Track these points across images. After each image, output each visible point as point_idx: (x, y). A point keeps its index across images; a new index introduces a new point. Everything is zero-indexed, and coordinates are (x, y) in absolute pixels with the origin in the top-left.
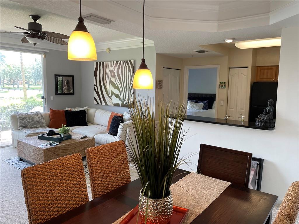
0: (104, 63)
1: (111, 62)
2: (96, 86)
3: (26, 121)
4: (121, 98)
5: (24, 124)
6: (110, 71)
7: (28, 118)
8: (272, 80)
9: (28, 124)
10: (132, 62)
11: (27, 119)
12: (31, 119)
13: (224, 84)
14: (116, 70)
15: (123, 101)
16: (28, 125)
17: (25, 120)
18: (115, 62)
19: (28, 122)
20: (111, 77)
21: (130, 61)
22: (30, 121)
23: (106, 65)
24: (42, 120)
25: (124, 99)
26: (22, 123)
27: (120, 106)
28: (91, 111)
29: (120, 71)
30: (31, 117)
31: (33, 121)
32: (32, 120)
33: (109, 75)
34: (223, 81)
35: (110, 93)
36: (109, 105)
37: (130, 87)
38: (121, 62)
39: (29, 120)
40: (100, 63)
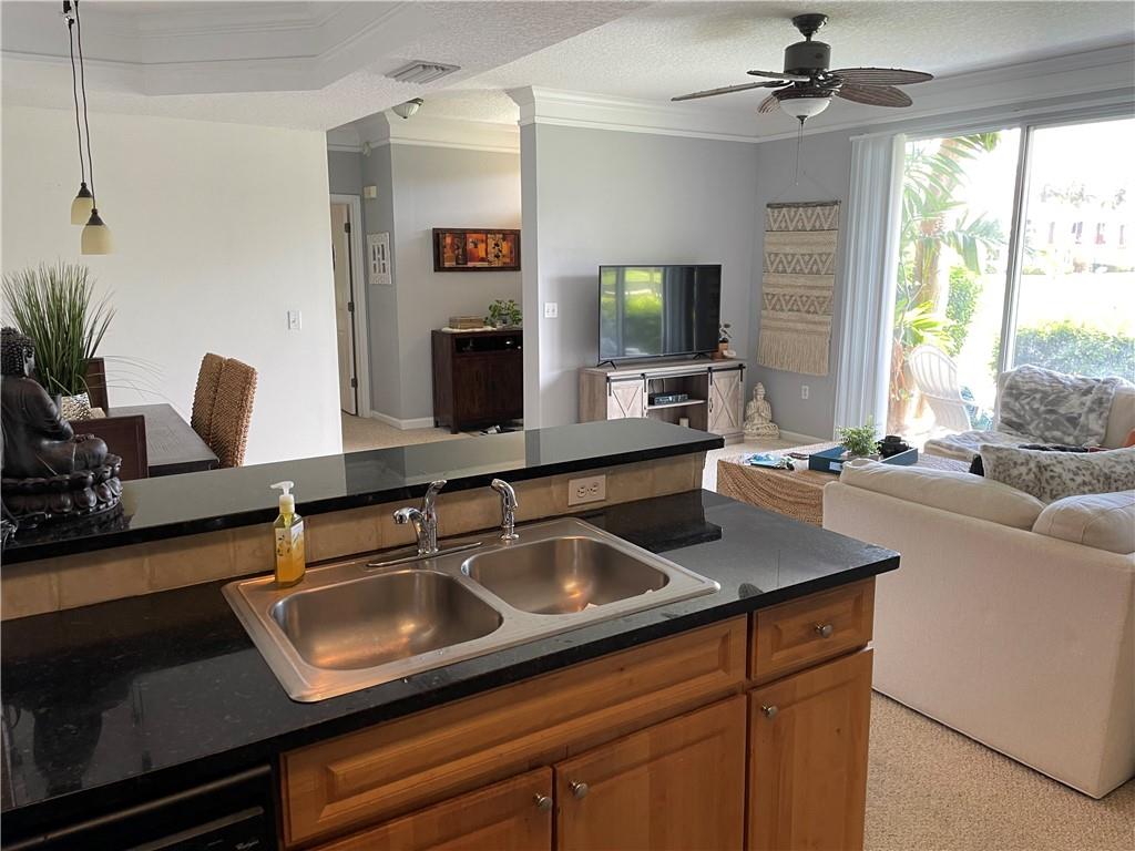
3: (1027, 407)
5: (1018, 416)
7: (1038, 396)
9: (1032, 420)
11: (1034, 398)
12: (1050, 403)
16: (1029, 424)
17: (1024, 402)
19: (1032, 409)
22: (1043, 408)
24: (1092, 416)
26: (1013, 411)
30: (1053, 396)
31: (1051, 412)
32: (1049, 408)
39: (1041, 404)
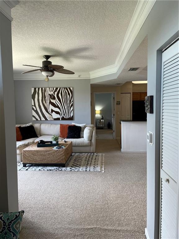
0: (43, 89)
1: (51, 88)
2: (35, 106)
4: (61, 114)
6: (49, 94)
8: (138, 100)
10: (71, 89)
13: (119, 103)
14: (56, 94)
15: (63, 116)
18: (55, 89)
20: (51, 99)
21: (70, 88)
23: (45, 91)
25: (64, 114)
27: (61, 120)
28: (36, 126)
29: (60, 95)
33: (49, 98)
34: (119, 101)
35: (50, 111)
36: (49, 119)
37: (69, 106)
38: (60, 88)
40: (39, 89)
